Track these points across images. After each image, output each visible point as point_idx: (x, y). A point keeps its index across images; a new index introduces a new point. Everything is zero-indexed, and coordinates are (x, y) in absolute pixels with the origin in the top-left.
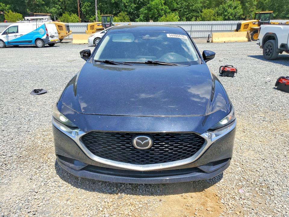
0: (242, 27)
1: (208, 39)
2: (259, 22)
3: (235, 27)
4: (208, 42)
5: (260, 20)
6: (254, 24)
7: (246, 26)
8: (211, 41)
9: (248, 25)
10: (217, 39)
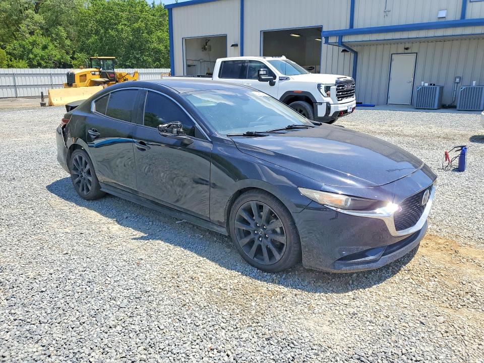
0: (77, 79)
1: (43, 101)
2: (100, 72)
3: (65, 80)
4: (43, 105)
5: (101, 69)
6: (93, 74)
7: (83, 78)
8: (47, 104)
9: (85, 75)
10: (59, 99)
